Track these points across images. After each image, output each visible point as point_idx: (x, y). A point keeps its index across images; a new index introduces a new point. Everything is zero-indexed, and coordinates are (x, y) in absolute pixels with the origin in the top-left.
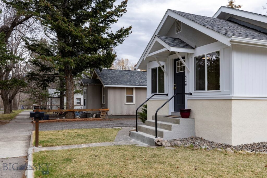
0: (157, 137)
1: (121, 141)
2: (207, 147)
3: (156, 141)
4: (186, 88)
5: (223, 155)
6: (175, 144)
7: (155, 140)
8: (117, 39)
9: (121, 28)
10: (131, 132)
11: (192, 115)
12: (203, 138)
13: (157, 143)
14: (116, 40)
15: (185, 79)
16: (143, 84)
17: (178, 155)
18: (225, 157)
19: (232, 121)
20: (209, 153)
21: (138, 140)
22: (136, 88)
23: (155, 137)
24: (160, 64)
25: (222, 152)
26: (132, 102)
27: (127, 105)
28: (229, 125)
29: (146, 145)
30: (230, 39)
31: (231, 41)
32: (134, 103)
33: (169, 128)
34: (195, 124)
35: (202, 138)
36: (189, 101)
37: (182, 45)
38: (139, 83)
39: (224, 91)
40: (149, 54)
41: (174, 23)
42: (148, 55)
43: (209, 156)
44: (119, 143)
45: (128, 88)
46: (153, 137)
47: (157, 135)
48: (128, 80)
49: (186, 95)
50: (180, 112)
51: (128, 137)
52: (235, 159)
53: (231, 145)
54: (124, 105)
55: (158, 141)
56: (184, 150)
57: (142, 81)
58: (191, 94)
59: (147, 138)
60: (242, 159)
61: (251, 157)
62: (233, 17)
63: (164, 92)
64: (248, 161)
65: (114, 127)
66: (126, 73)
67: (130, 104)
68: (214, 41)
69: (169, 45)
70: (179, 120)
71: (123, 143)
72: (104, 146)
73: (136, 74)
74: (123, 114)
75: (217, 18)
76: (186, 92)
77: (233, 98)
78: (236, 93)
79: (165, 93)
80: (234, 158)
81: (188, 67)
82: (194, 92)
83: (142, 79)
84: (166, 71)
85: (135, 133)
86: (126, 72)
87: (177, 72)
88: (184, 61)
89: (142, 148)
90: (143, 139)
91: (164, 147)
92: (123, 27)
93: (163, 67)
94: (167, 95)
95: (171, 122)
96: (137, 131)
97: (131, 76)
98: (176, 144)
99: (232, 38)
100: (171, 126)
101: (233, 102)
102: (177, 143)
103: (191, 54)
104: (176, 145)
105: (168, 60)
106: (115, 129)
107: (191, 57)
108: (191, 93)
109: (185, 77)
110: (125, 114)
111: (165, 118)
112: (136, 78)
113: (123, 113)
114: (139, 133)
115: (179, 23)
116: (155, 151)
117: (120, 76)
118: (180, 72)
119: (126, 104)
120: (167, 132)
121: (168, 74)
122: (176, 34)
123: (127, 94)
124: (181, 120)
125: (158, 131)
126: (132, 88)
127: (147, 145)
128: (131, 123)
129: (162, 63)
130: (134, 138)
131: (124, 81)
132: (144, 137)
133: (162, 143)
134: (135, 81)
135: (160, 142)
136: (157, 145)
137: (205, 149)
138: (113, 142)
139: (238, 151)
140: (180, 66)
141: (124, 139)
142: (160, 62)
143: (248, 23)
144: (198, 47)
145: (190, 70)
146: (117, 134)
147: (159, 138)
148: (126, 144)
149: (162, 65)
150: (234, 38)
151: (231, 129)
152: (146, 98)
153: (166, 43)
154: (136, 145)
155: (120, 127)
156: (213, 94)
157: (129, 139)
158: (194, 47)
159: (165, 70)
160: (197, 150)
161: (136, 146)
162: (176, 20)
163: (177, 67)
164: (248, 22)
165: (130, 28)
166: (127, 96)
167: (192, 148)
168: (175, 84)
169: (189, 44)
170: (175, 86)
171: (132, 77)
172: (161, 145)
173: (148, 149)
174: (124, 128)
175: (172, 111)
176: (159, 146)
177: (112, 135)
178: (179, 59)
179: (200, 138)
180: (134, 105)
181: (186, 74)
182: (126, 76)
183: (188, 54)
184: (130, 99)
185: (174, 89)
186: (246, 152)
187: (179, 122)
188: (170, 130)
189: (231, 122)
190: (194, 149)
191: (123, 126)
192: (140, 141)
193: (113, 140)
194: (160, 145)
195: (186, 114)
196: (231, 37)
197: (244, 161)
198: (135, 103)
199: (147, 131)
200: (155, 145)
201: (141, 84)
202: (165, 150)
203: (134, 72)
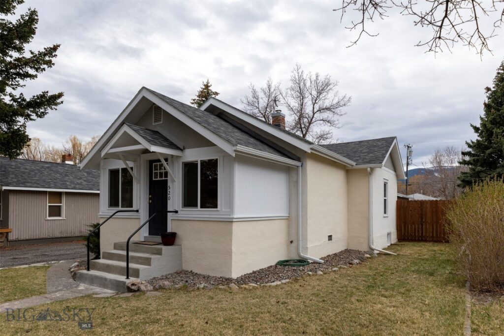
0: (129, 277)
1: (61, 290)
2: (206, 285)
3: (129, 285)
4: (170, 203)
5: (228, 294)
6: (160, 286)
7: (127, 284)
8: (32, 109)
9: (43, 93)
10: (79, 273)
11: (177, 241)
12: (193, 271)
13: (131, 287)
14: (31, 111)
15: (168, 190)
16: (81, 187)
17: (172, 303)
18: (231, 298)
19: (233, 248)
20: (210, 294)
21: (93, 286)
22: (67, 193)
23: (126, 277)
24: (126, 164)
25: (225, 290)
26: (59, 215)
27: (49, 222)
28: (229, 253)
29: (109, 292)
30: (234, 148)
31: (235, 151)
32: (63, 217)
33: (147, 262)
34: (182, 254)
35: (191, 271)
36: (173, 221)
37: (165, 144)
38: (72, 185)
39: (223, 210)
40: (111, 148)
41: (151, 108)
42: (108, 150)
43: (212, 298)
44: (58, 294)
45: (50, 193)
46: (123, 278)
47: (129, 275)
48: (51, 179)
49: (168, 214)
50: (160, 237)
51: (71, 280)
52: (244, 297)
53: (230, 277)
54: (44, 221)
55: (133, 285)
56: (176, 294)
57: (79, 181)
58: (176, 212)
59: (111, 280)
60: (251, 297)
61: (258, 292)
62: (224, 113)
63: (132, 207)
64: (257, 298)
65: (33, 263)
66: (47, 167)
67: (55, 220)
68: (210, 144)
69: (149, 141)
70: (161, 249)
71: (68, 294)
72: (31, 305)
73: (66, 169)
74: (42, 237)
75: (205, 110)
76: (169, 209)
77: (234, 220)
78: (238, 213)
79: (134, 208)
80: (241, 296)
81: (173, 174)
82: (181, 209)
83: (79, 179)
84: (136, 175)
85: (87, 274)
86: (47, 165)
87: (154, 179)
88: (167, 164)
89: (110, 300)
90: (103, 283)
91: (144, 292)
92: (47, 92)
93: (132, 168)
94: (137, 211)
95: (147, 252)
96: (88, 270)
97: (57, 172)
98: (162, 285)
99: (238, 147)
100: (151, 259)
101: (234, 224)
102: (164, 284)
103: (177, 157)
104: (161, 288)
105: (140, 161)
106: (38, 268)
107: (178, 161)
108: (177, 210)
109: (168, 188)
110: (46, 236)
111: (137, 246)
112: (66, 175)
113: (42, 234)
114: (93, 272)
115: (158, 109)
116: (134, 302)
117: (36, 172)
118: (158, 179)
119: (48, 220)
120: (145, 269)
121: (139, 182)
122: (154, 124)
123: (49, 203)
124: (165, 248)
125: (131, 268)
126: (60, 194)
127: (112, 292)
128: (62, 252)
129: (130, 164)
130: (84, 283)
131: (45, 181)
132: (106, 279)
133: (139, 287)
134: (65, 181)
135: (136, 285)
136: (129, 290)
137: (203, 289)
138: (47, 295)
139: (242, 286)
140: (158, 171)
141: (65, 286)
142: (127, 162)
143: (242, 125)
144: (188, 149)
145: (175, 177)
146: (46, 278)
147: (132, 280)
148: (74, 296)
149: (130, 166)
150: (240, 148)
151: (232, 258)
152: (98, 214)
153: (144, 137)
154: (93, 294)
155: (43, 261)
156: (208, 213)
157: (75, 285)
158: (182, 148)
159: (134, 174)
160: (193, 290)
161: (94, 296)
162: (154, 104)
163: (154, 172)
164: (245, 125)
165: (60, 95)
166: (49, 206)
167: (185, 289)
168: (150, 196)
169: (175, 143)
170: (150, 199)
171: (59, 175)
172: (139, 290)
173: (120, 300)
174: (53, 263)
175: (145, 235)
176: (134, 291)
177: (36, 281)
178: (159, 161)
179: (190, 271)
180: (62, 221)
181: (169, 184)
182: (47, 172)
183: (172, 156)
184: (55, 211)
185: (149, 203)
186: (251, 286)
187: (161, 252)
188: (149, 264)
189: (231, 249)
190: (189, 290)
191: (49, 261)
192: (97, 286)
193: (43, 291)
194: (136, 289)
195: (170, 239)
196: (237, 145)
197: (254, 299)
198: (65, 217)
199: (108, 269)
200: (126, 290)
201: (77, 186)
202: (148, 298)
203: (61, 166)
